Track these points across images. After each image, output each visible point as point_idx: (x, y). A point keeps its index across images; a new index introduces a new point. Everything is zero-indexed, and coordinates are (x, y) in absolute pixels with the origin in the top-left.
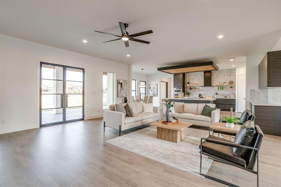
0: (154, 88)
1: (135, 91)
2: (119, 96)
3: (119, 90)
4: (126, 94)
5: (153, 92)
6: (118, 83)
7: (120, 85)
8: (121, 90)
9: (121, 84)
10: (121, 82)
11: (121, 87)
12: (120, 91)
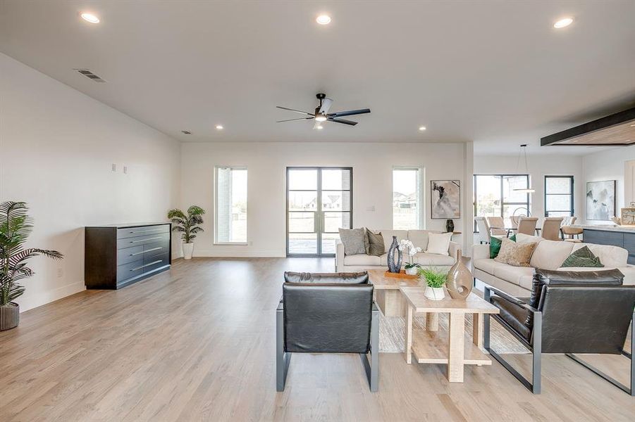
0: (604, 194)
1: (528, 204)
2: (436, 216)
3: (435, 203)
4: (457, 211)
5: (599, 206)
6: (433, 188)
7: (437, 193)
8: (442, 203)
9: (442, 189)
10: (439, 185)
11: (441, 196)
12: (439, 204)
